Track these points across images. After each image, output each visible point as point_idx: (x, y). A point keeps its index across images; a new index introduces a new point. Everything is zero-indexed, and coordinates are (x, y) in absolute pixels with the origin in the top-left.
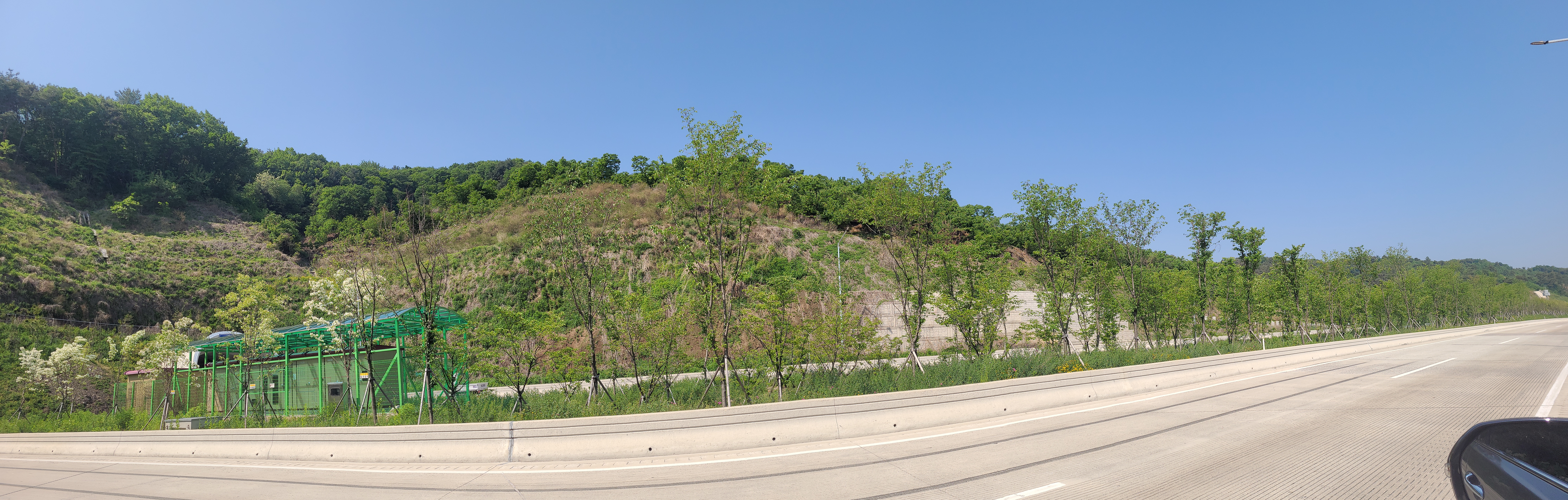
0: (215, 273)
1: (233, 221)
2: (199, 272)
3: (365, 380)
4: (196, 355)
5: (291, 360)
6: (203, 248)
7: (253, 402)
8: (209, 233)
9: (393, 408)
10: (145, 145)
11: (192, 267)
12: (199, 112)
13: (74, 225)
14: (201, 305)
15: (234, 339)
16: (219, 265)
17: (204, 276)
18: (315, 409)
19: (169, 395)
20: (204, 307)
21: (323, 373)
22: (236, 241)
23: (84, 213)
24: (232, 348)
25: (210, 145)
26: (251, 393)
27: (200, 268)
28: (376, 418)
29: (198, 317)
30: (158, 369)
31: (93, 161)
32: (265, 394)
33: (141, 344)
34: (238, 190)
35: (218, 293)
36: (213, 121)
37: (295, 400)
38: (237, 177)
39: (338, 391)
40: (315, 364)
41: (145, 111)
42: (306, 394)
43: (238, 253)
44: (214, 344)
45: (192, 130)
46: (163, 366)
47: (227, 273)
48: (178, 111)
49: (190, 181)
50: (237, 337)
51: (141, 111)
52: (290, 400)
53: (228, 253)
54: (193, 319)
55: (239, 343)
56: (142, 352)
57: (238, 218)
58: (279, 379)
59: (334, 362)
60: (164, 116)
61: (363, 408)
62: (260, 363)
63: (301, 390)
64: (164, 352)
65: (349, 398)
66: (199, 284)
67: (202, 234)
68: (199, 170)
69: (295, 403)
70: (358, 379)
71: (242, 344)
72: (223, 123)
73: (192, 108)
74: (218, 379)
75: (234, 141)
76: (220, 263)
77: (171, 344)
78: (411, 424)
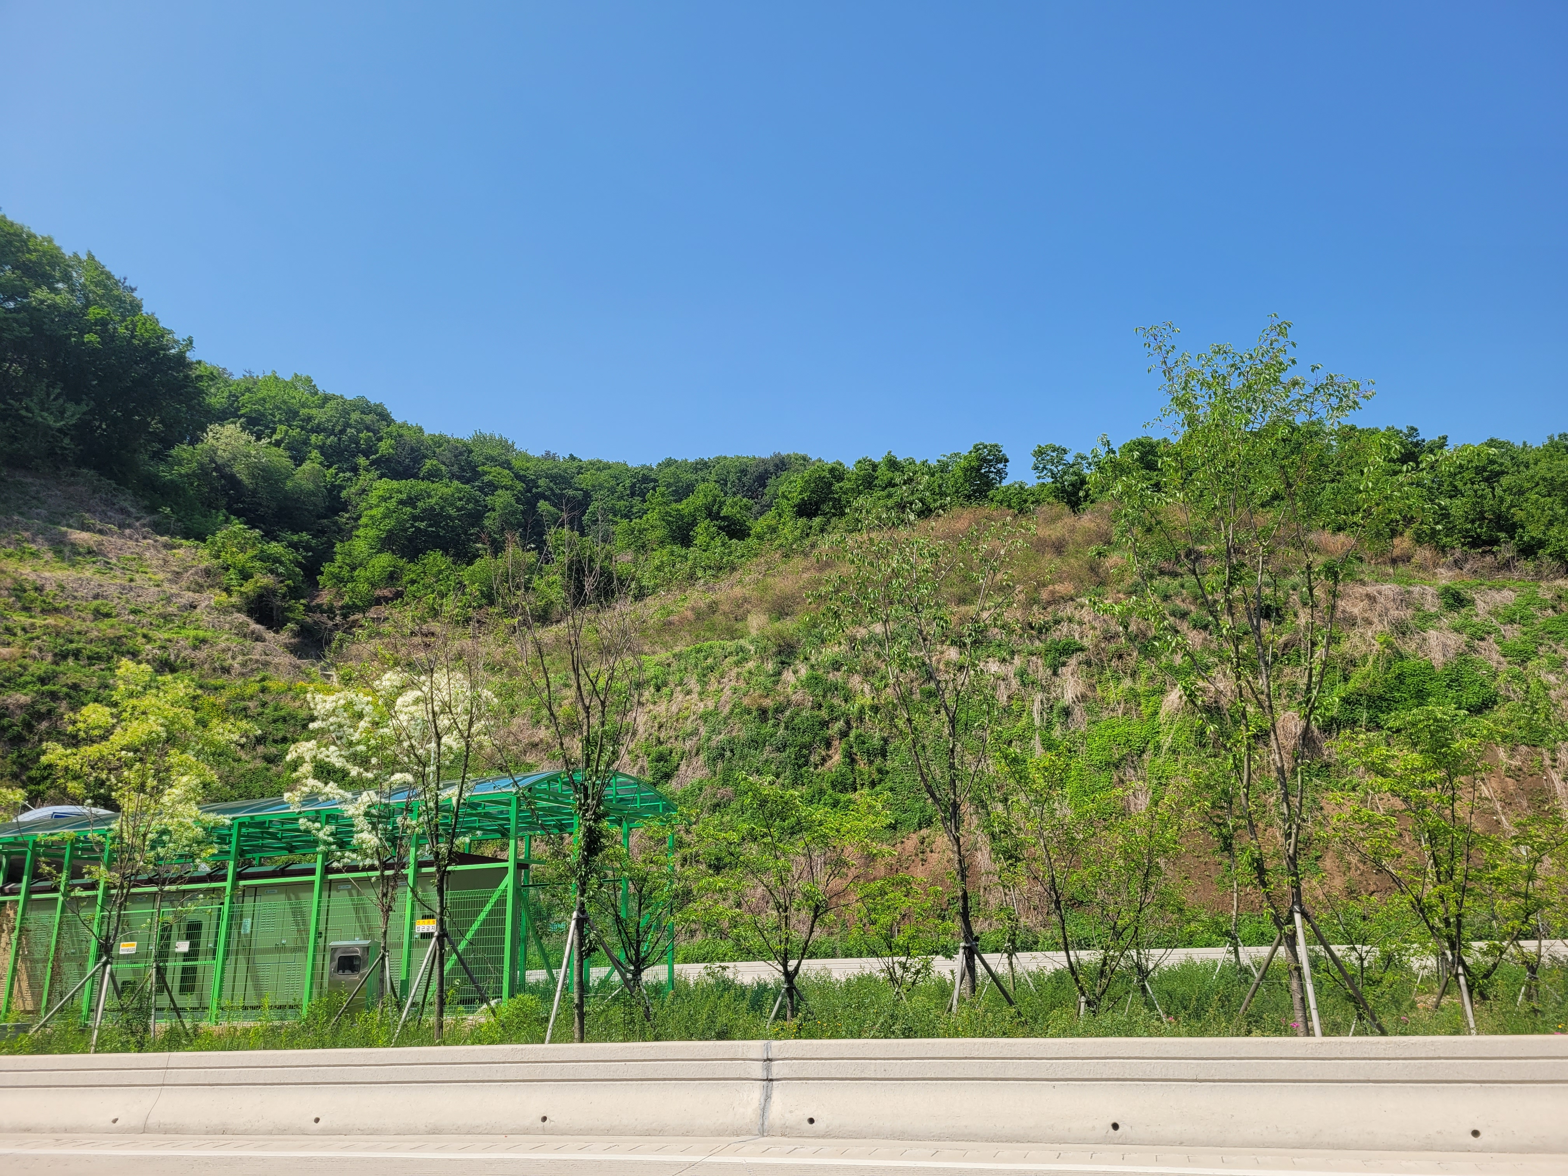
0: (61, 656)
1: (127, 531)
2: (14, 650)
3: (427, 936)
5: (242, 883)
6: (36, 589)
7: (120, 988)
8: (58, 552)
9: (485, 1006)
12: (67, 252)
14: (9, 734)
15: (89, 823)
16: (76, 637)
17: (28, 661)
18: (291, 1007)
20: (17, 740)
21: (323, 917)
22: (131, 580)
24: (82, 849)
25: (87, 338)
26: (121, 966)
27: (20, 639)
28: (441, 1027)
32: (158, 969)
34: (152, 458)
35: (61, 705)
36: (106, 281)
37: (240, 984)
38: (155, 425)
39: (356, 963)
40: (302, 895)
42: (272, 968)
43: (134, 612)
44: (30, 837)
47: (94, 658)
48: (10, 243)
50: (99, 820)
52: (228, 984)
53: (105, 610)
55: (104, 836)
57: (144, 526)
58: (204, 931)
59: (354, 892)
61: (413, 1004)
62: (155, 889)
63: (259, 958)
65: (382, 981)
66: (10, 681)
67: (35, 555)
68: (48, 395)
69: (239, 992)
70: (411, 934)
71: (113, 839)
72: (133, 290)
73: (50, 241)
74: (32, 927)
75: (158, 338)
76: (79, 633)
78: (527, 1042)
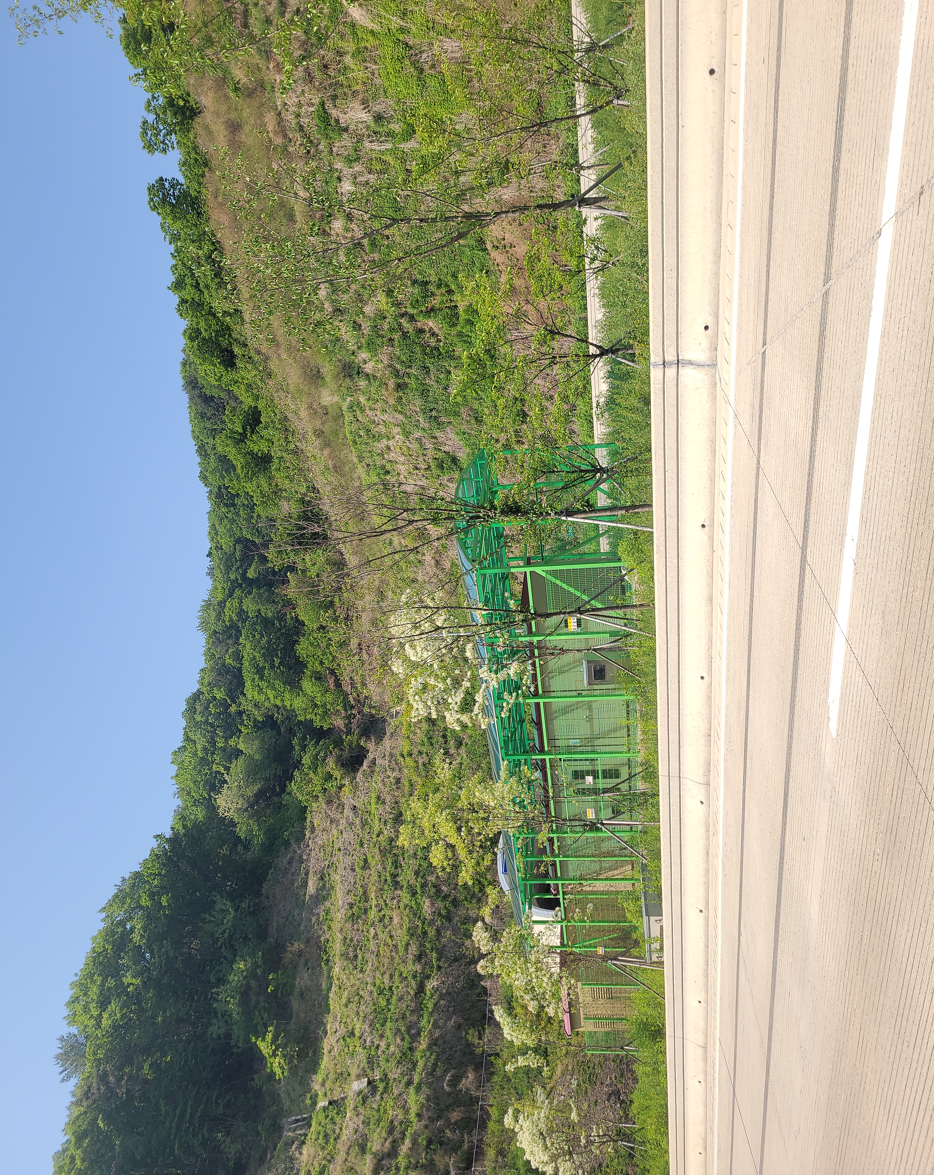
0: (396, 885)
1: (305, 857)
2: (395, 914)
3: (579, 622)
4: (539, 914)
5: (546, 749)
6: (351, 908)
7: (617, 813)
8: (325, 898)
9: (626, 577)
10: (163, 1021)
11: (385, 927)
12: (102, 925)
13: (308, 1142)
14: (452, 909)
15: (510, 849)
16: (383, 878)
17: (402, 905)
18: (628, 707)
19: (605, 958)
20: (455, 903)
21: (568, 694)
22: (339, 850)
23: (286, 1127)
24: (527, 851)
25: (164, 903)
26: (603, 815)
27: (387, 912)
28: (641, 605)
29: (472, 913)
30: (561, 978)
31: (192, 1116)
32: (604, 793)
33: (518, 1010)
34: (249, 850)
35: (432, 878)
36: (120, 898)
37: (613, 741)
38: (225, 851)
39: (598, 668)
40: (553, 709)
41: (98, 1025)
42: (603, 723)
43: (362, 845)
44: (519, 884)
45: (136, 937)
46: (556, 969)
47: (396, 865)
48: (101, 963)
49: (231, 937)
50: (507, 842)
51: (99, 1033)
52: (613, 749)
53: (362, 863)
54: (475, 922)
55: (517, 838)
56: (532, 1007)
57: (299, 848)
58: (579, 769)
59: (550, 675)
60: (109, 989)
61: (625, 625)
62: (552, 802)
63: (596, 732)
64: (533, 970)
65: (610, 649)
66: (416, 913)
67: (327, 912)
68: (211, 921)
69: (617, 741)
70: (578, 634)
71: (520, 833)
72: (124, 879)
73: (94, 938)
74: (578, 874)
75: (158, 858)
76: (380, 876)
77: (519, 959)
78: (653, 544)
